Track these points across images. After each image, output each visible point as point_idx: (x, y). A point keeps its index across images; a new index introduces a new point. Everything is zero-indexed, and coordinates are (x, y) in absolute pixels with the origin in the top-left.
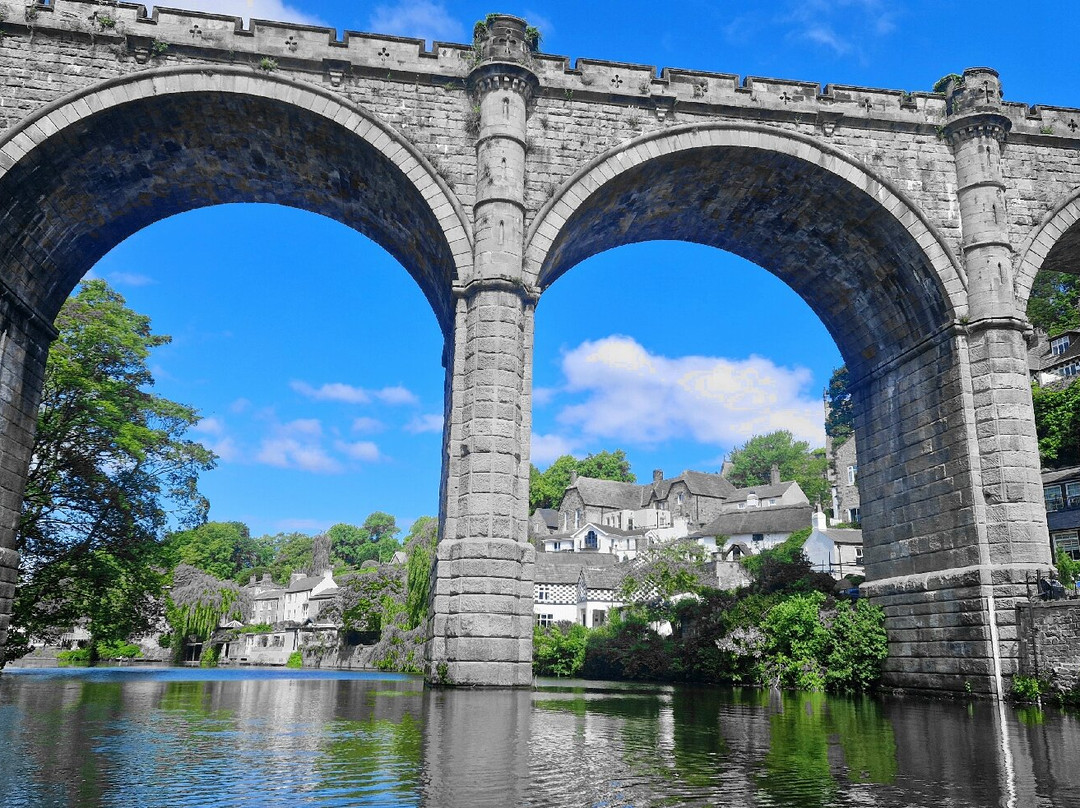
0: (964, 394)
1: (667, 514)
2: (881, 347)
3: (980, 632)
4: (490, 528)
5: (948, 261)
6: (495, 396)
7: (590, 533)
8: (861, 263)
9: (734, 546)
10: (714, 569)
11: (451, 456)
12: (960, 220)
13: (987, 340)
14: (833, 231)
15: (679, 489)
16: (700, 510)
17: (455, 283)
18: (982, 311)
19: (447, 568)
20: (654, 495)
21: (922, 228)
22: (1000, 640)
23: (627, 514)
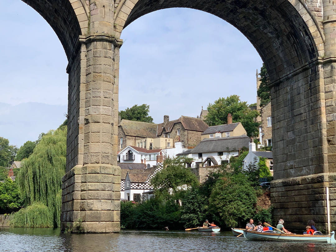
0: (321, 93)
1: (171, 141)
2: (285, 66)
3: (322, 204)
4: (100, 159)
5: (316, 28)
6: (102, 95)
7: (129, 151)
8: (277, 25)
9: (208, 158)
10: (198, 171)
11: (80, 124)
12: (322, 8)
13: (332, 67)
14: (264, 9)
15: (178, 126)
16: (189, 138)
17: (80, 36)
18: (331, 53)
19: (80, 178)
20: (164, 129)
21: (305, 11)
22: (331, 207)
23: (149, 140)
